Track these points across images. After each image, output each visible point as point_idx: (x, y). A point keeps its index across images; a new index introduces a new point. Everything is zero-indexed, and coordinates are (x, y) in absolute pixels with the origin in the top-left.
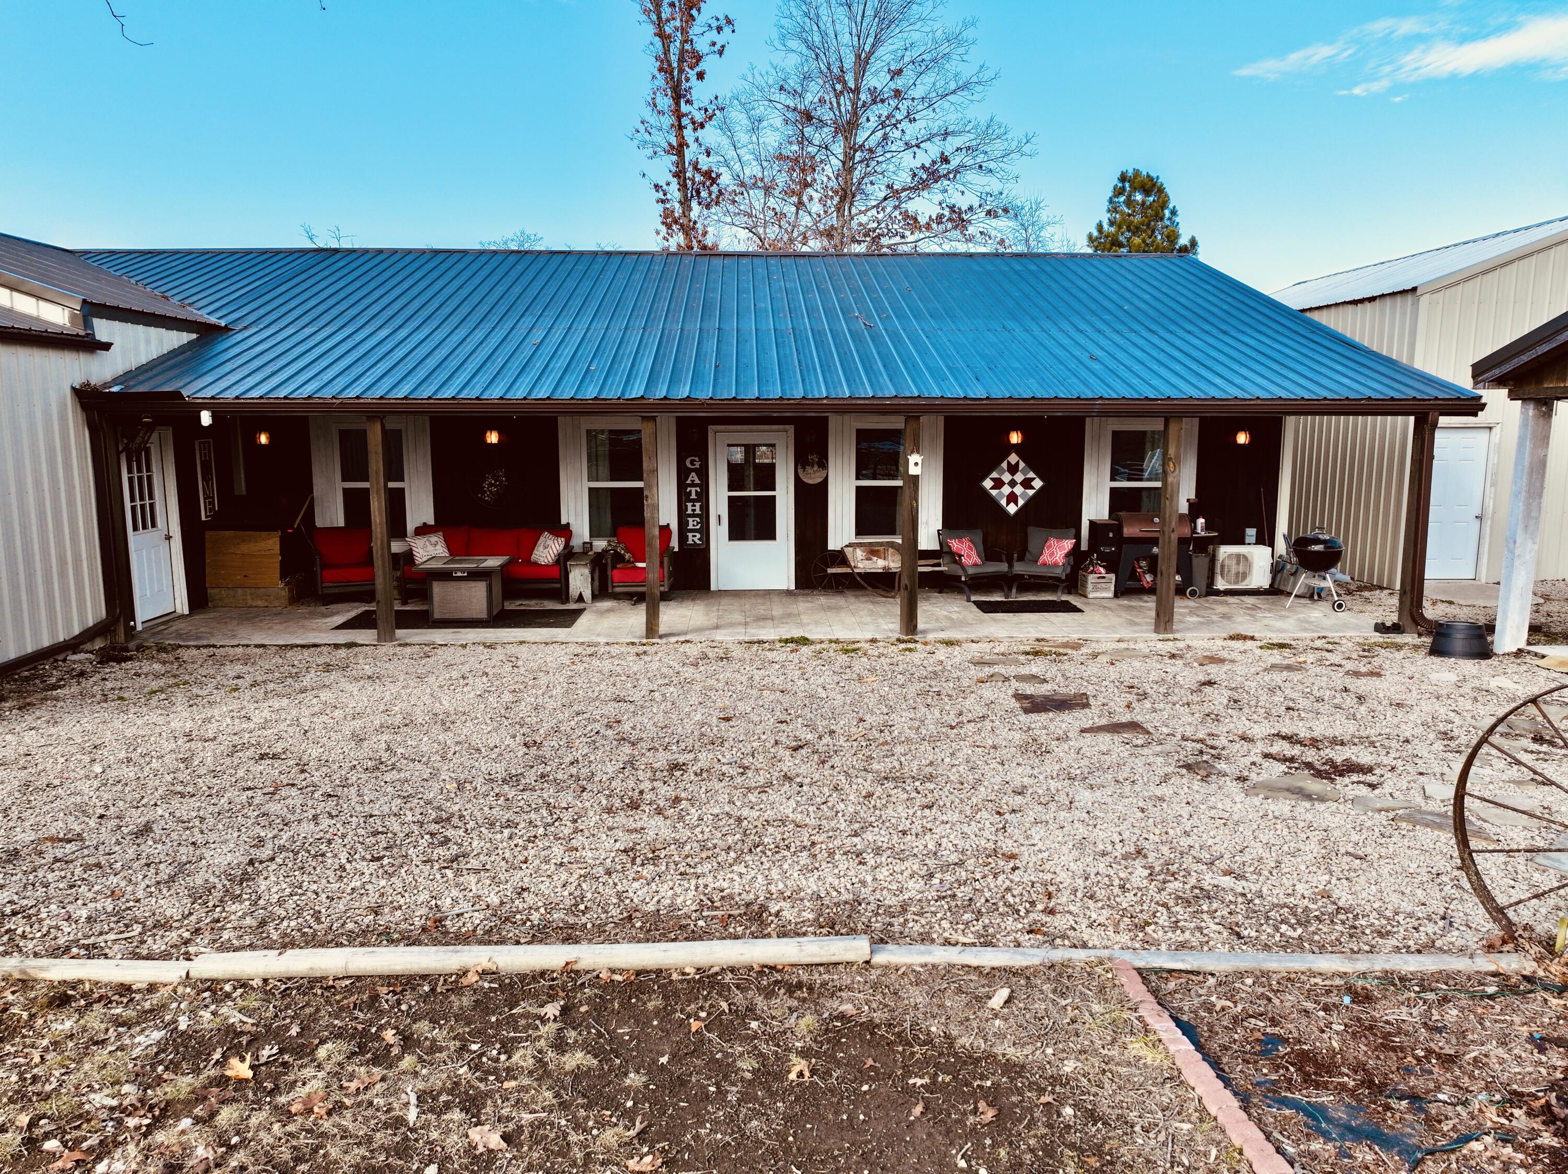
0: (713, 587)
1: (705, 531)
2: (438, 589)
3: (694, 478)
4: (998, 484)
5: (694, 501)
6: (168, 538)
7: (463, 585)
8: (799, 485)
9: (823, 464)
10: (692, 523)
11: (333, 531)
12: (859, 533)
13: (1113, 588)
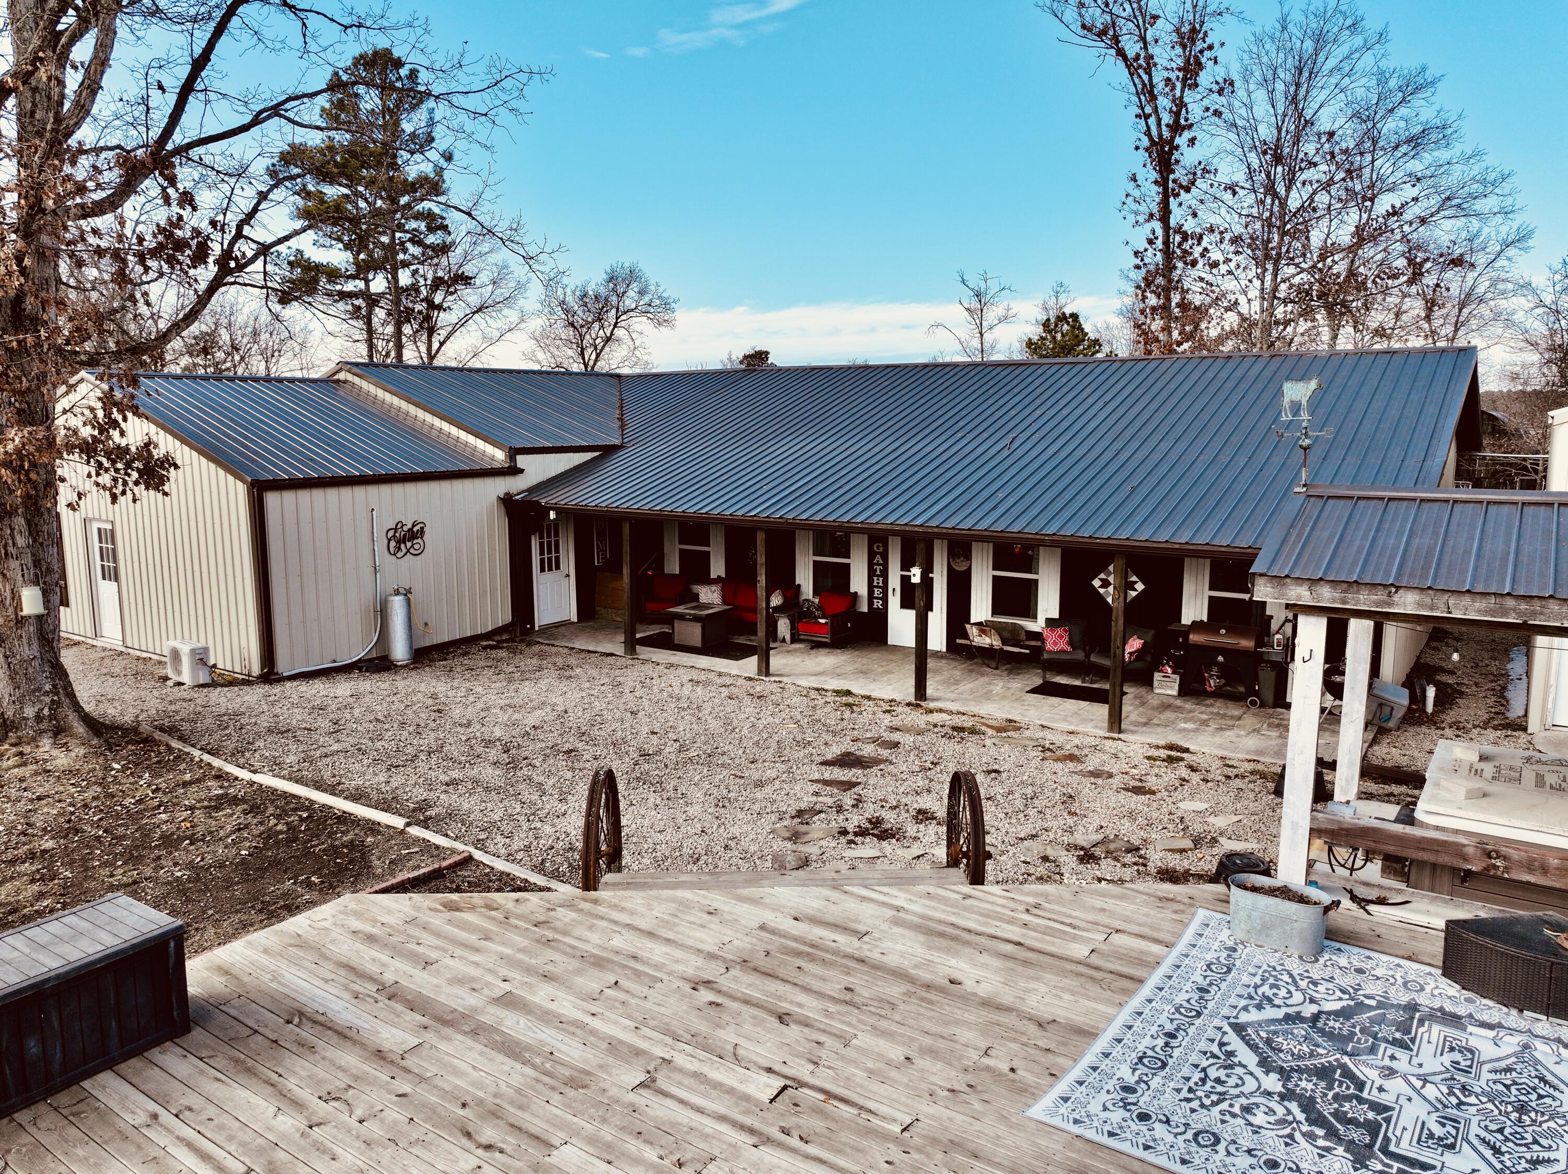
0: (891, 641)
1: (885, 599)
2: (677, 624)
3: (878, 559)
4: (1106, 584)
5: (878, 576)
6: (568, 576)
7: (690, 623)
8: (951, 571)
9: (968, 557)
10: (877, 592)
11: (674, 576)
12: (994, 612)
13: (1177, 687)
